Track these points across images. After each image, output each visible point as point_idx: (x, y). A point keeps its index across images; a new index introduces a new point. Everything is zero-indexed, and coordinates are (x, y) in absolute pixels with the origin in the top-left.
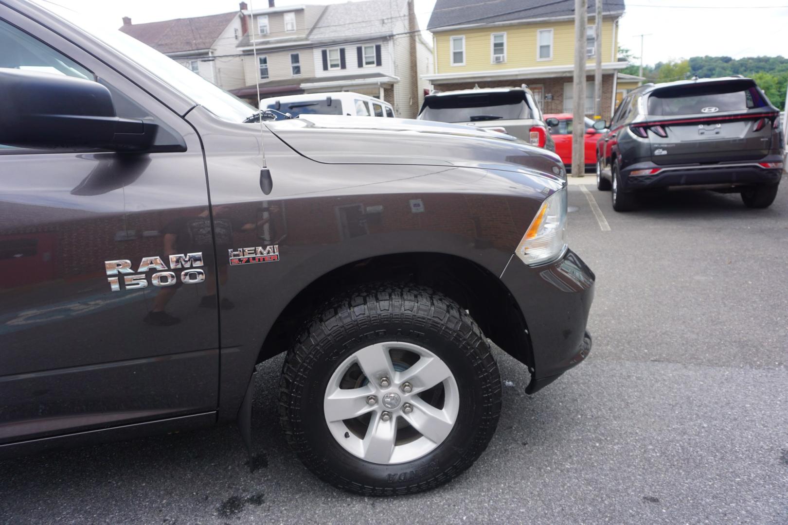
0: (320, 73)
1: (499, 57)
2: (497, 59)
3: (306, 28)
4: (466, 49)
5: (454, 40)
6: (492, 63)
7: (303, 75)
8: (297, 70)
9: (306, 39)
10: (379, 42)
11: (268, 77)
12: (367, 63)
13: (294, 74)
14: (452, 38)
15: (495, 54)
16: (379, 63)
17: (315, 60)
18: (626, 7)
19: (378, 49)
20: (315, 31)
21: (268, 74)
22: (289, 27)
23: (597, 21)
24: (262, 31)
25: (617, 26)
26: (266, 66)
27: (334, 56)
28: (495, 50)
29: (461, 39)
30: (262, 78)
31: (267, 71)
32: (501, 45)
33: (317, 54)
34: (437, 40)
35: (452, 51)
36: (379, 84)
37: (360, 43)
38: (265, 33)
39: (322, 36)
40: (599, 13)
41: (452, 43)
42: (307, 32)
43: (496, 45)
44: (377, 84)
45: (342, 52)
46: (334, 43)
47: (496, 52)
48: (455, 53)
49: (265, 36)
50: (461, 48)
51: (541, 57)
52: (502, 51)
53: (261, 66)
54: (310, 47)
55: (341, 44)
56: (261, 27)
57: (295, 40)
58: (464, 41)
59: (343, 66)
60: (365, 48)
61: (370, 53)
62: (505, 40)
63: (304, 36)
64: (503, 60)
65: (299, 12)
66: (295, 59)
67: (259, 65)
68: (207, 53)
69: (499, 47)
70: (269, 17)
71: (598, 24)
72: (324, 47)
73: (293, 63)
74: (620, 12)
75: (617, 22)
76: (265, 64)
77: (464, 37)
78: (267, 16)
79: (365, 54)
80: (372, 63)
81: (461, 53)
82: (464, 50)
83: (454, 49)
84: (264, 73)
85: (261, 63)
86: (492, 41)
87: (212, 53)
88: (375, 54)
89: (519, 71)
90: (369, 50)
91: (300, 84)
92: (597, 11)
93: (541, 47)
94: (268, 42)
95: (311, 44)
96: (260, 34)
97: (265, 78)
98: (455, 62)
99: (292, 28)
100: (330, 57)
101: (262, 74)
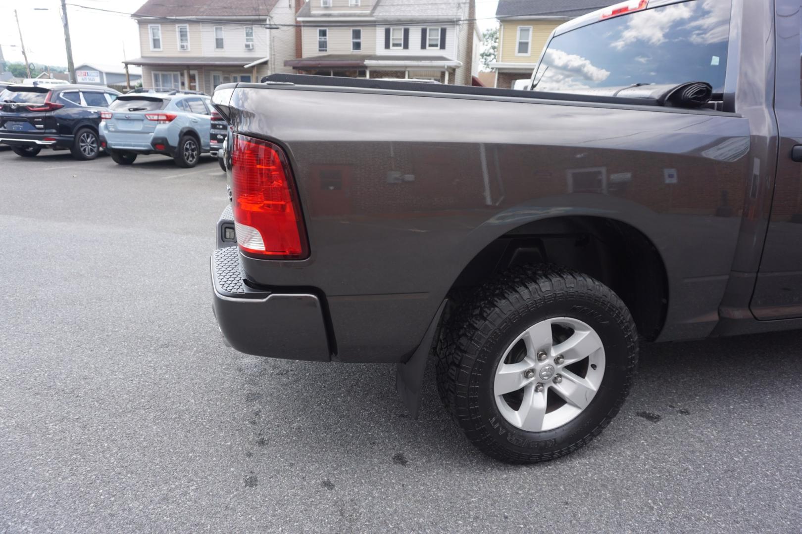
0: (381, 51)
3: (371, 4)
4: (532, 40)
5: (521, 30)
7: (362, 51)
8: (357, 46)
9: (371, 15)
10: (444, 26)
11: (326, 51)
12: (431, 45)
13: (353, 49)
14: (519, 28)
16: (443, 46)
17: (378, 37)
19: (443, 32)
20: (379, 9)
21: (326, 47)
22: (353, 2)
24: (325, 3)
26: (325, 39)
27: (397, 35)
29: (528, 30)
30: (320, 51)
31: (326, 44)
33: (380, 32)
34: (504, 28)
35: (518, 40)
36: (446, 67)
37: (425, 25)
38: (328, 5)
39: (388, 14)
41: (518, 33)
42: (371, 8)
44: (443, 67)
45: (406, 32)
46: (398, 22)
48: (520, 43)
49: (326, 8)
50: (528, 38)
53: (320, 39)
54: (374, 24)
55: (406, 24)
57: (359, 16)
58: (531, 32)
59: (406, 46)
60: (430, 30)
61: (434, 36)
63: (368, 12)
66: (357, 34)
67: (318, 37)
68: (265, 20)
72: (388, 25)
73: (353, 38)
76: (325, 37)
77: (531, 28)
79: (430, 36)
80: (436, 45)
81: (527, 44)
82: (530, 41)
83: (520, 39)
84: (323, 46)
85: (320, 36)
87: (269, 20)
88: (439, 37)
90: (433, 33)
91: (364, 61)
94: (329, 15)
95: (375, 22)
96: (322, 5)
97: (323, 51)
98: (520, 52)
99: (356, 2)
100: (393, 36)
101: (320, 46)
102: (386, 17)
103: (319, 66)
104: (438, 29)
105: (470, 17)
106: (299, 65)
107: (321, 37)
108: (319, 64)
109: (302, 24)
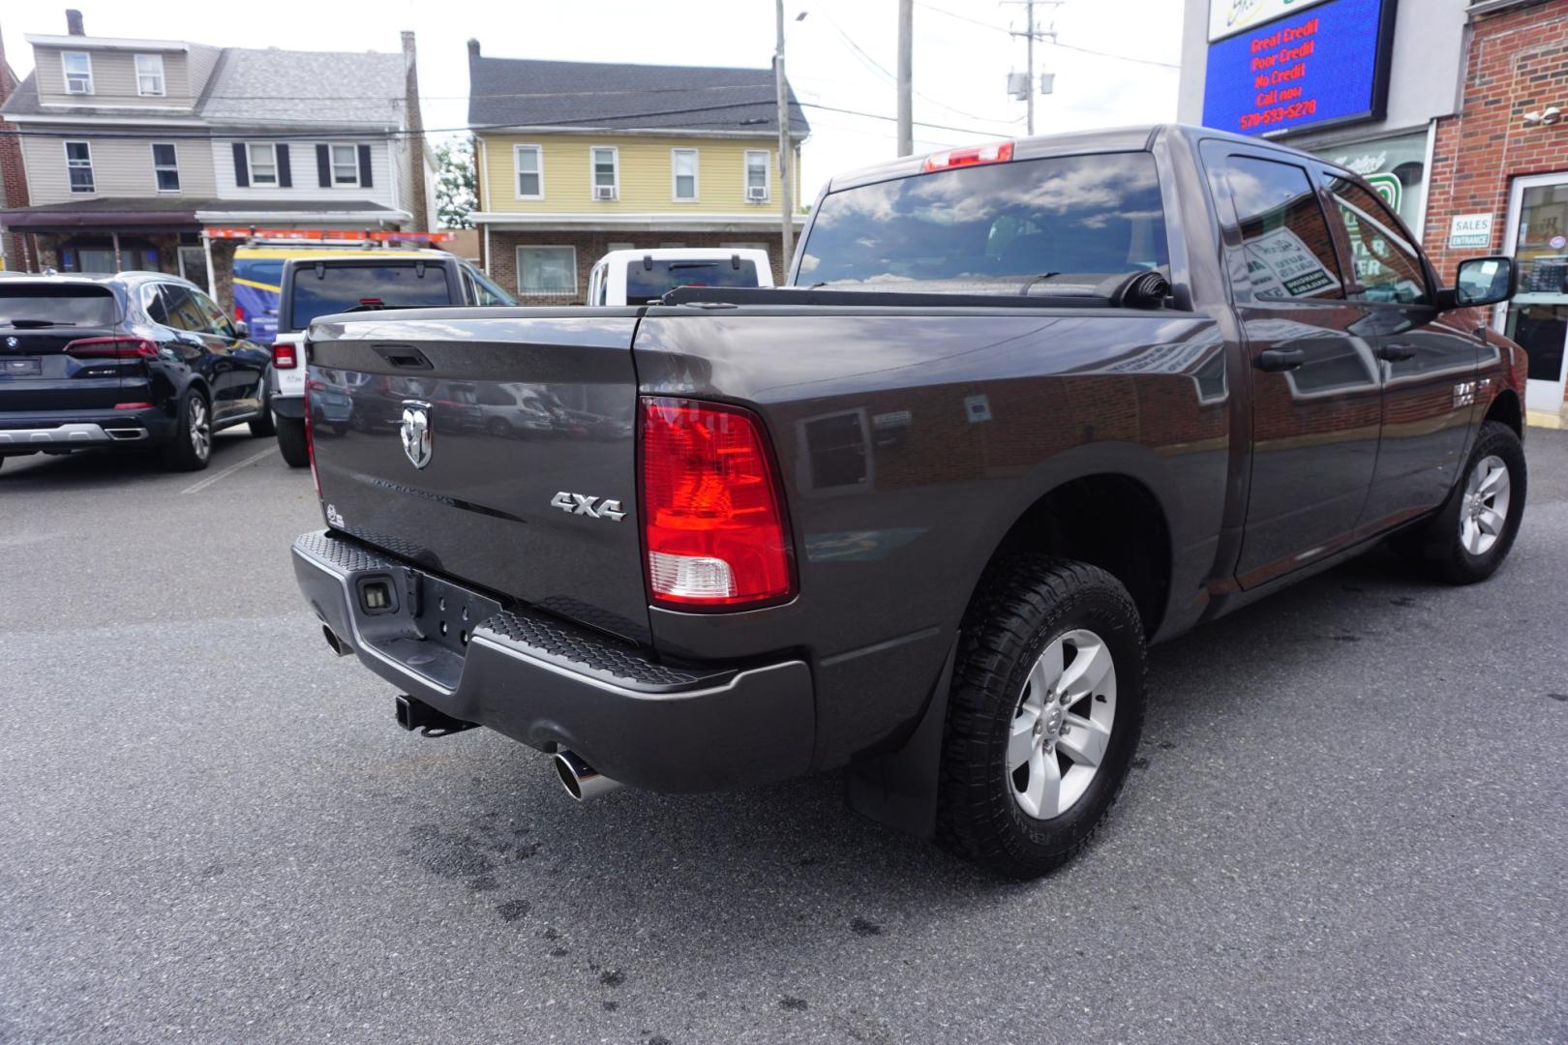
0: (227, 189)
1: (608, 190)
2: (605, 193)
3: (191, 95)
4: (545, 171)
5: (521, 152)
6: (593, 199)
7: (185, 191)
8: (169, 179)
9: (195, 115)
10: (365, 142)
11: (92, 190)
12: (340, 180)
13: (161, 187)
14: (516, 147)
15: (598, 183)
16: (367, 181)
17: (216, 163)
18: (811, 126)
19: (365, 154)
20: (212, 103)
21: (91, 182)
22: (149, 87)
23: (781, 144)
24: (75, 85)
25: (798, 156)
26: (87, 164)
27: (262, 158)
28: (597, 176)
29: (534, 152)
30: (74, 189)
31: (90, 176)
32: (610, 168)
33: (222, 155)
34: (487, 148)
35: (517, 171)
36: (381, 223)
37: (323, 140)
38: (84, 91)
39: (234, 115)
40: (785, 133)
41: (516, 157)
42: (193, 102)
43: (599, 168)
44: (377, 223)
45: (283, 154)
46: (263, 133)
47: (599, 180)
48: (522, 176)
49: (82, 97)
50: (536, 168)
51: (679, 195)
52: (611, 180)
53: (71, 163)
54: (205, 134)
55: (281, 138)
56: (69, 76)
57: (166, 115)
58: (540, 157)
59: (286, 181)
60: (335, 149)
61: (345, 160)
62: (616, 160)
63: (188, 109)
64: (615, 197)
65: (174, 56)
66: (165, 155)
67: (67, 160)
69: (604, 171)
70: (92, 56)
71: (784, 151)
72: (241, 140)
73: (157, 163)
74: (803, 134)
75: (798, 150)
76: (85, 160)
77: (540, 148)
78: (88, 55)
79: (335, 161)
80: (353, 180)
81: (535, 177)
82: (540, 171)
83: (521, 168)
84: (81, 178)
85: (70, 156)
86: (593, 161)
88: (357, 164)
89: (653, 218)
90: (343, 154)
91: (194, 212)
92: (781, 129)
93: (679, 178)
94: (92, 112)
95: (207, 129)
96: (68, 91)
97: (84, 190)
98: (523, 192)
99: (155, 88)
100: (252, 160)
101: (74, 180)
102: (232, 121)
103: (82, 223)
104: (352, 148)
105: (411, 125)
106: (27, 222)
107: (73, 160)
108: (80, 220)
109: (19, 130)
